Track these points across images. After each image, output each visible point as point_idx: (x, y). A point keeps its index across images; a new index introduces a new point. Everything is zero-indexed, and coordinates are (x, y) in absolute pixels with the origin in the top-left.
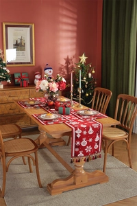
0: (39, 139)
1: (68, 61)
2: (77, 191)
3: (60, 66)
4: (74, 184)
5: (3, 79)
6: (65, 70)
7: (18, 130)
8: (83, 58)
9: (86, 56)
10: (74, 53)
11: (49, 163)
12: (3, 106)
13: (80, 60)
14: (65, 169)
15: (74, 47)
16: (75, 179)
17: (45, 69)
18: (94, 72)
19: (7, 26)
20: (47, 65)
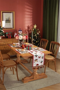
0: (17, 60)
1: (28, 27)
2: (35, 81)
4: (33, 78)
5: (1, 35)
6: (27, 31)
7: (8, 56)
8: (35, 26)
12: (1, 46)
14: (28, 72)
15: (31, 21)
16: (33, 76)
18: (39, 32)
19: (3, 12)
20: (20, 29)
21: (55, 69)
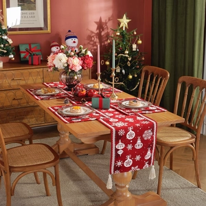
0: (58, 144)
1: (101, 26)
3: (89, 33)
5: (3, 54)
6: (97, 40)
7: (27, 132)
8: (125, 22)
9: (128, 17)
10: (110, 13)
11: (74, 180)
12: (3, 94)
13: (119, 24)
14: (99, 190)
15: (110, 4)
17: (67, 38)
18: (140, 42)
20: (69, 31)
21: (197, 176)
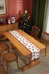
3: (17, 14)
18: (30, 17)
20: (13, 15)
